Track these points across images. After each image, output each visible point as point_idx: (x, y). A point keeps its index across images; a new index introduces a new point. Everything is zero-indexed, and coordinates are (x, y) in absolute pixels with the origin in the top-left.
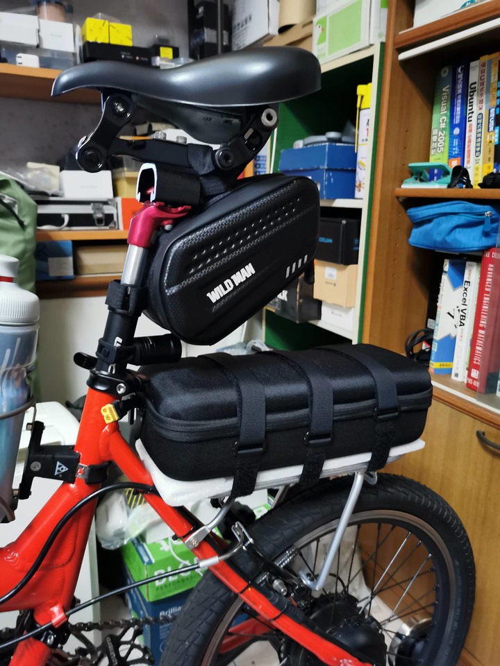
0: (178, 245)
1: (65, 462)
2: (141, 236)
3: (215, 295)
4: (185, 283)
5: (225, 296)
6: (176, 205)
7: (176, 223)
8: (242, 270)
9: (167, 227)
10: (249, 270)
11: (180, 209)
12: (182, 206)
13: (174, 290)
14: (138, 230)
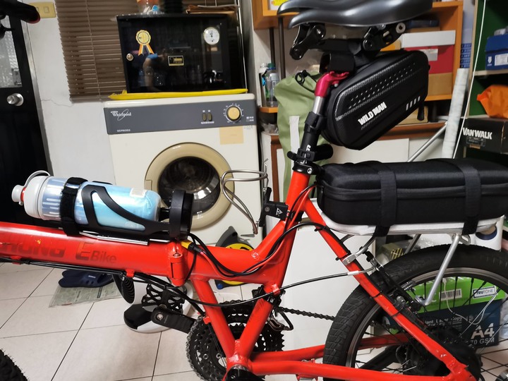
0: (343, 93)
1: (281, 209)
2: (322, 91)
3: (363, 121)
4: (346, 114)
5: (368, 121)
6: (340, 73)
7: (341, 82)
8: (379, 106)
9: (336, 85)
10: (383, 106)
11: (342, 74)
12: (344, 72)
13: (340, 118)
14: (321, 87)
